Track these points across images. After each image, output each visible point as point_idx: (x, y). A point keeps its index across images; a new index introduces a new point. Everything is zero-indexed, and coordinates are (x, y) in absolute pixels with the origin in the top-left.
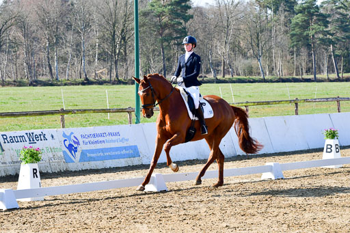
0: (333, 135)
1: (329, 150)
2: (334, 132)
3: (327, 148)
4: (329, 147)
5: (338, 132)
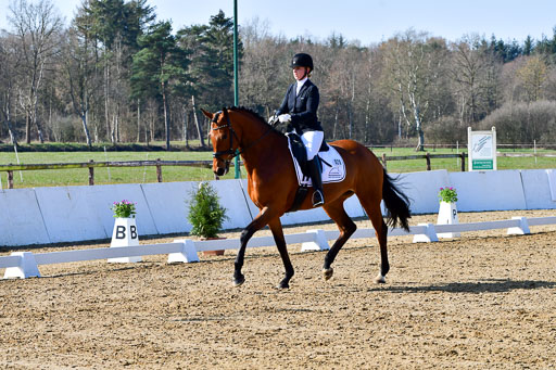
0: (127, 211)
1: (120, 235)
2: (129, 206)
3: (118, 232)
4: (121, 229)
5: (135, 206)
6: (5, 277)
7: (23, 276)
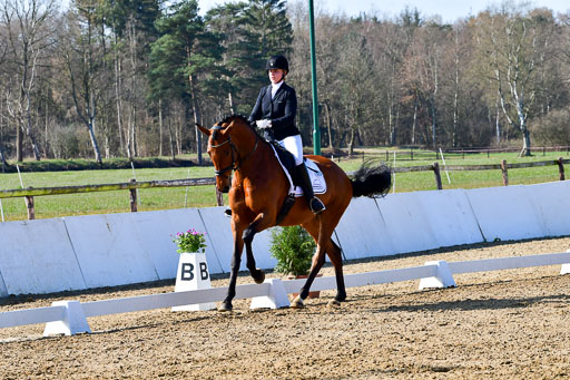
0: (194, 244)
1: (187, 275)
2: (197, 237)
3: (184, 271)
4: (187, 268)
5: (205, 237)
6: (45, 335)
7: (68, 333)
